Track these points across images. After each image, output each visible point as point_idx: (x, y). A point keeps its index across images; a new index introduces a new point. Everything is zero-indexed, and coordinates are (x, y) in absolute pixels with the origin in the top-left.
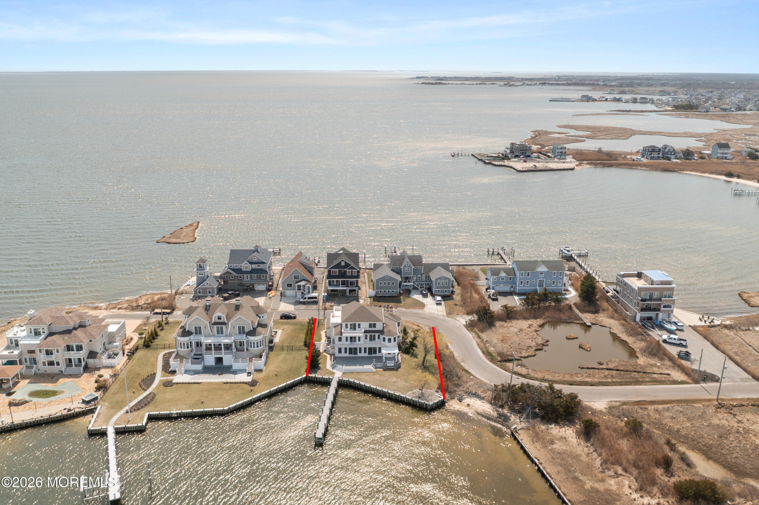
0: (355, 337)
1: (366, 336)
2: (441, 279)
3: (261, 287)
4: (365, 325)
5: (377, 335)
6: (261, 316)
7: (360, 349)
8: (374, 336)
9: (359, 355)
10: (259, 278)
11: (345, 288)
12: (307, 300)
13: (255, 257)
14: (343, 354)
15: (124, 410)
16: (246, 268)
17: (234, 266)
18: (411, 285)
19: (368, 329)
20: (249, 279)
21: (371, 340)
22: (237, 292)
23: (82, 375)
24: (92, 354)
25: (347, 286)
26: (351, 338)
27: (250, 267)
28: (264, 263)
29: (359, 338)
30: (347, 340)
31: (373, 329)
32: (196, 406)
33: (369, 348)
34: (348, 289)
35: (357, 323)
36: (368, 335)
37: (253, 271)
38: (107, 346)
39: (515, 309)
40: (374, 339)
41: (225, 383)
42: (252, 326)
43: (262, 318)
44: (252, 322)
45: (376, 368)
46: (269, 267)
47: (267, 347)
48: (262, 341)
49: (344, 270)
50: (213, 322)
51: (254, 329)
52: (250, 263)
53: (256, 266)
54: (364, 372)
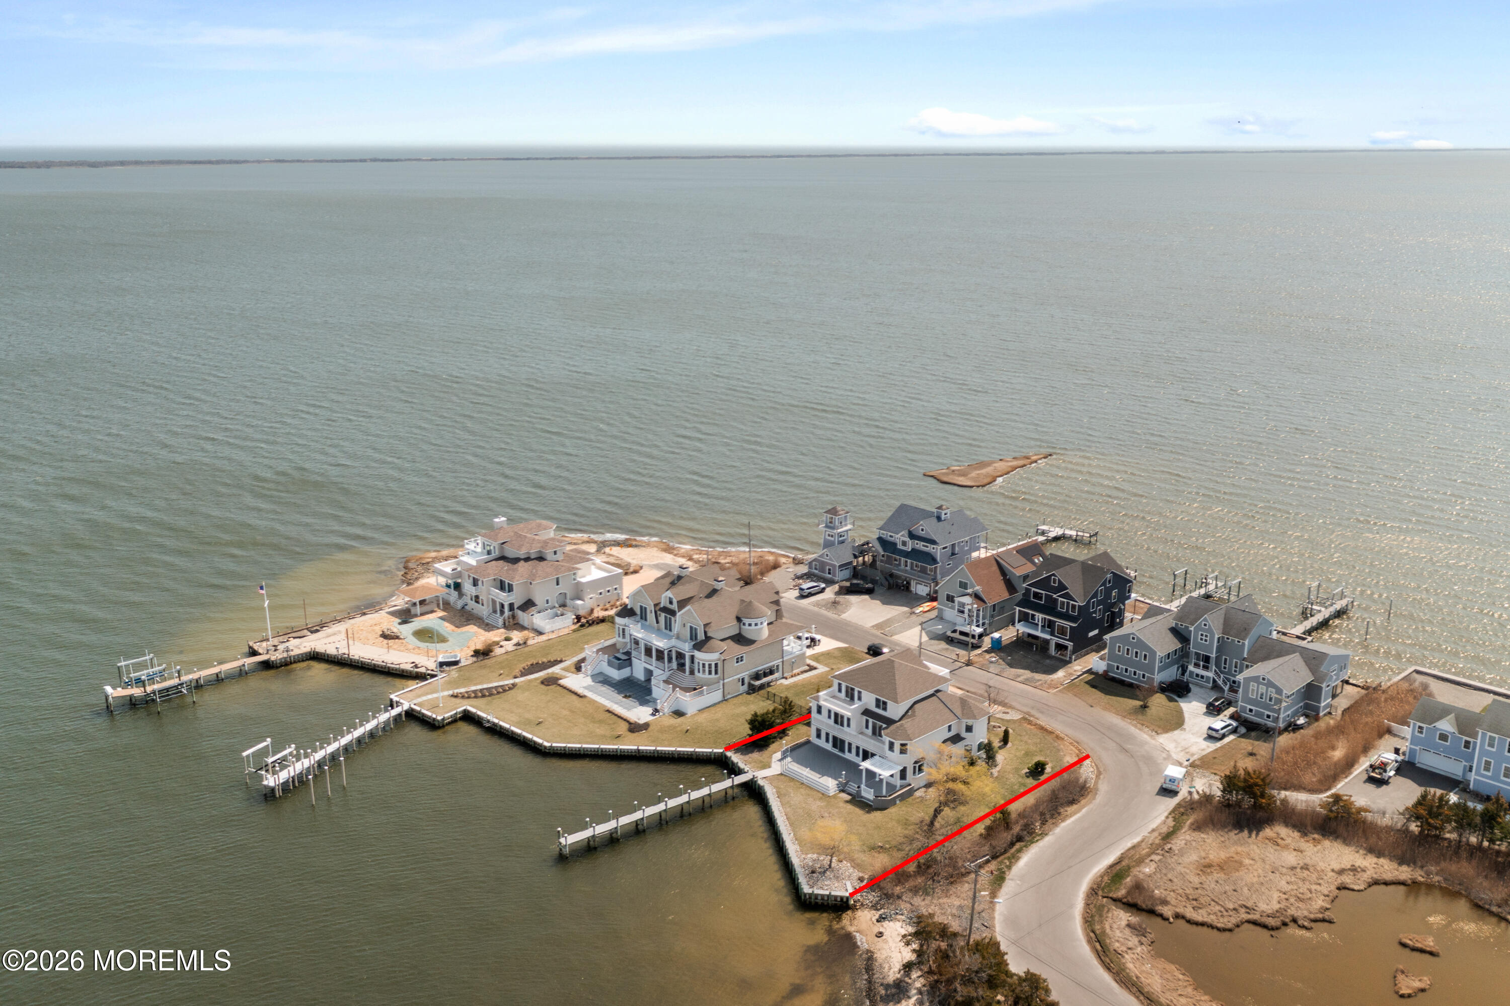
0: (842, 717)
1: (867, 721)
2: (1259, 683)
3: (922, 590)
4: (869, 699)
6: (747, 621)
7: (850, 744)
8: (881, 727)
9: (847, 756)
10: (923, 571)
11: (1048, 637)
12: (957, 635)
13: (927, 527)
14: (822, 743)
15: (451, 692)
16: (904, 543)
17: (886, 535)
18: (1208, 678)
19: (873, 708)
20: (908, 568)
21: (874, 733)
22: (870, 585)
23: (498, 628)
24: (528, 604)
25: (1052, 634)
26: (836, 715)
27: (910, 545)
28: (933, 542)
29: (849, 720)
30: (829, 717)
31: (880, 711)
32: (525, 724)
33: (864, 750)
34: (1054, 640)
35: (857, 689)
36: (871, 721)
37: (915, 554)
38: (568, 602)
39: (1369, 816)
40: (880, 735)
41: (609, 711)
42: (705, 633)
43: (747, 627)
44: (706, 625)
45: (843, 791)
46: (953, 554)
47: (743, 684)
48: (716, 665)
49: (1055, 596)
50: (662, 606)
51: (708, 638)
52: (912, 536)
53: (920, 546)
54: (811, 788)
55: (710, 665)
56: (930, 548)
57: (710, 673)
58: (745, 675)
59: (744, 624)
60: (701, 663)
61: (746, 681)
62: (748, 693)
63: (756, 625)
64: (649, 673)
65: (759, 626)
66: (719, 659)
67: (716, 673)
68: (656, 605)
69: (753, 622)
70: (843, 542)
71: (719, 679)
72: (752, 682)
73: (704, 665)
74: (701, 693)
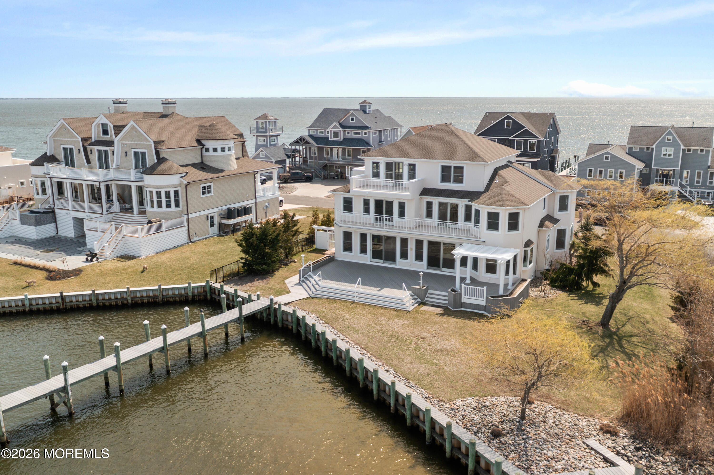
0: (390, 204)
1: (429, 205)
5: (462, 203)
6: (210, 144)
7: (404, 241)
8: (455, 208)
9: (401, 262)
16: (336, 134)
17: (317, 130)
19: (438, 183)
21: (442, 217)
26: (379, 204)
27: (342, 135)
28: (365, 128)
29: (402, 206)
30: (367, 211)
31: (452, 187)
33: (431, 243)
35: (406, 162)
36: (436, 201)
37: (347, 141)
40: (454, 217)
42: (157, 153)
43: (211, 153)
44: (157, 143)
45: (423, 303)
46: (381, 141)
47: (212, 225)
48: (176, 193)
49: (511, 138)
50: (93, 140)
51: (161, 160)
52: (343, 127)
53: (351, 134)
54: (373, 306)
55: (168, 193)
56: (362, 134)
57: (168, 206)
58: (214, 211)
59: (207, 150)
60: (154, 191)
61: (216, 221)
62: (220, 235)
63: (223, 150)
64: (79, 222)
65: (227, 152)
66: (180, 186)
67: (177, 205)
68: (84, 140)
69: (219, 144)
70: (275, 145)
71: (182, 213)
72: (224, 222)
73: (159, 193)
74: (158, 230)
